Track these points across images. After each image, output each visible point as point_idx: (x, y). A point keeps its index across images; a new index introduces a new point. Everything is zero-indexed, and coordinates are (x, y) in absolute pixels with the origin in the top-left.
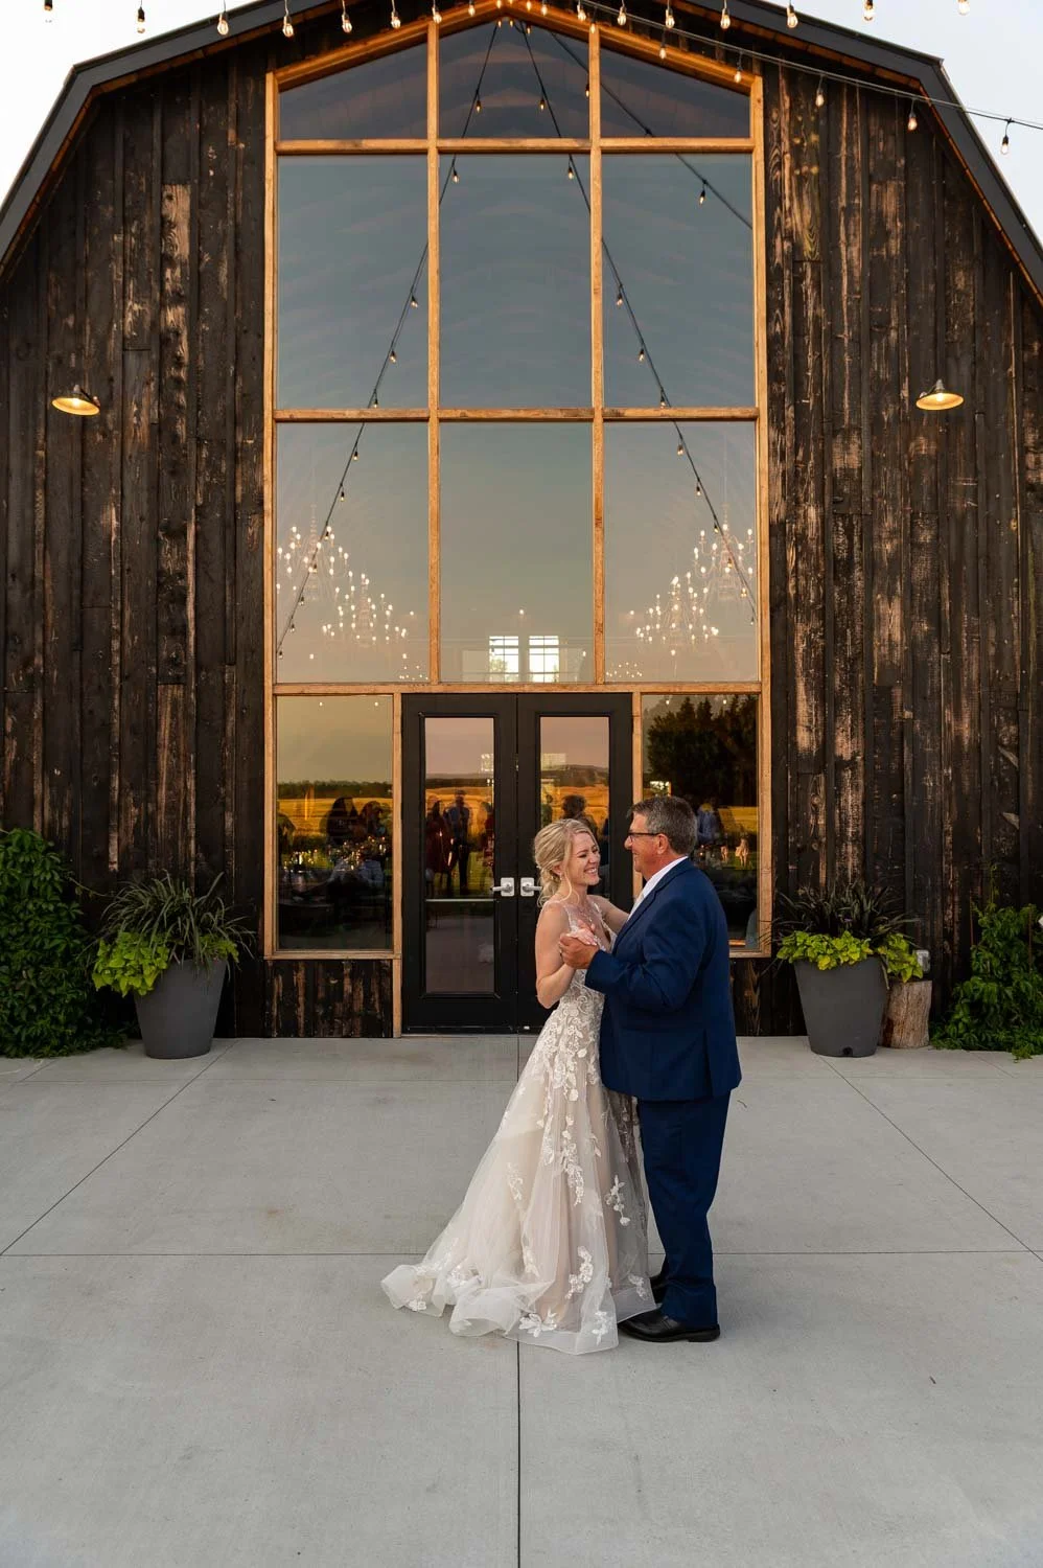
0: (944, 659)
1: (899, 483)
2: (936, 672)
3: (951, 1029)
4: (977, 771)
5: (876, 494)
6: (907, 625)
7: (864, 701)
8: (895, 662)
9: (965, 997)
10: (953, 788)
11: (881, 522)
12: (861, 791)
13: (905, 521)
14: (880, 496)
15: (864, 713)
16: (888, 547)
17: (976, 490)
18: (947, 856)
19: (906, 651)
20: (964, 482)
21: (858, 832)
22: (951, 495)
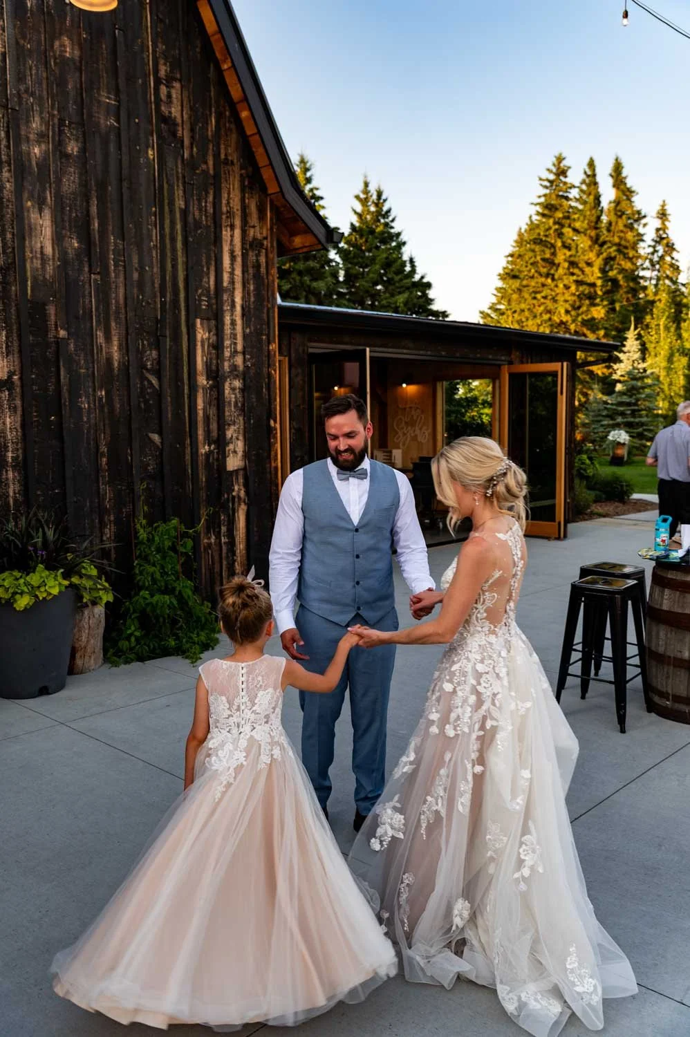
0: (96, 280)
1: (44, 82)
2: (87, 292)
3: (124, 644)
4: (126, 393)
5: (22, 88)
6: (58, 239)
7: (18, 316)
8: (48, 277)
9: (135, 611)
10: (106, 410)
11: (28, 122)
12: (19, 412)
13: (53, 126)
14: (26, 91)
15: (19, 329)
16: (36, 150)
17: (118, 108)
18: (103, 477)
19: (59, 266)
20: (107, 99)
21: (18, 456)
22: (95, 109)
